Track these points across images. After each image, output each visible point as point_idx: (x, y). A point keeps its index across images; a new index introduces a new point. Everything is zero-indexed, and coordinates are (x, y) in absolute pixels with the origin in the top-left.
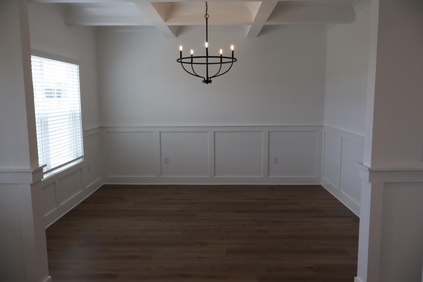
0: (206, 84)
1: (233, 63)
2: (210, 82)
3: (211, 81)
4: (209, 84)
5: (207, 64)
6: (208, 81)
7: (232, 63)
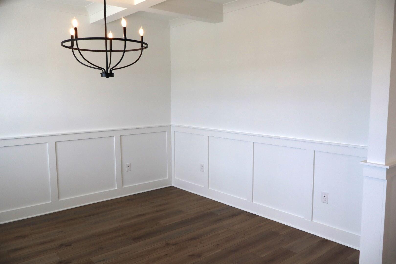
0: (105, 78)
1: (143, 50)
2: (111, 75)
3: (114, 73)
4: (110, 78)
5: (106, 51)
6: (108, 74)
7: (141, 51)
